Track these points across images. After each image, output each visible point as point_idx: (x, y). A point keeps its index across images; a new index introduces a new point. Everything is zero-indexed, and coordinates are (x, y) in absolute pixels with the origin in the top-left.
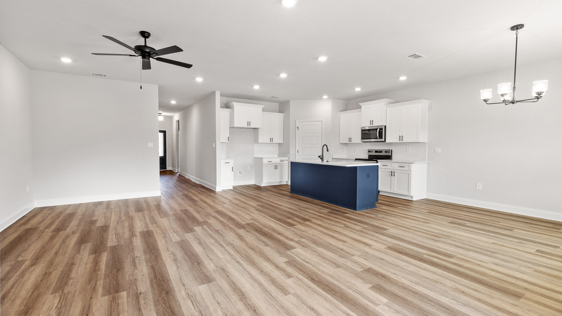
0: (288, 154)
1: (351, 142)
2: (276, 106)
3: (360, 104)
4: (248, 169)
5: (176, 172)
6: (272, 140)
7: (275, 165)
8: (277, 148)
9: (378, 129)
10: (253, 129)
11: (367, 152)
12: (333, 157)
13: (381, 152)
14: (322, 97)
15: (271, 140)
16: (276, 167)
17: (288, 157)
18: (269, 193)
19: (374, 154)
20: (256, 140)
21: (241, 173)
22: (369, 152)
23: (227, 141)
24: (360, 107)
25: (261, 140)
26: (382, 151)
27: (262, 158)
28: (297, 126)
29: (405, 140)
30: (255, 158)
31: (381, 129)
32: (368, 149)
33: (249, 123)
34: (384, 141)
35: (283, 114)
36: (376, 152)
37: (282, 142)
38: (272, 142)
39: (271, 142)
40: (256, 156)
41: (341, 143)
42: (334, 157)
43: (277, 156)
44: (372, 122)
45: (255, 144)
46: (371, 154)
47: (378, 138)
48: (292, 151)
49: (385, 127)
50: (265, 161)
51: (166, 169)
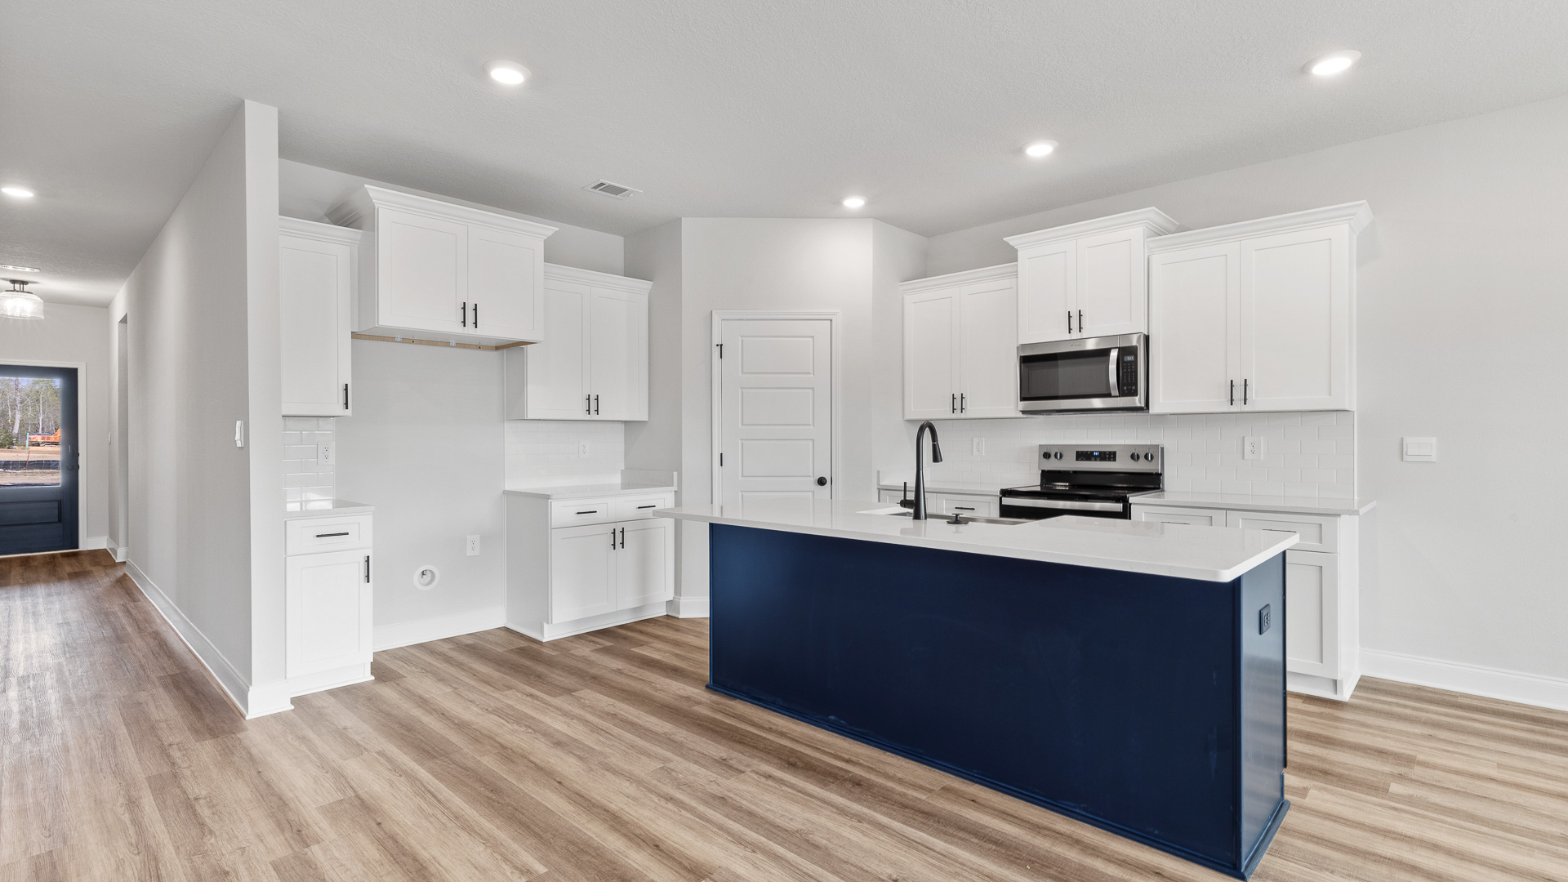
0: (675, 474)
1: (963, 416)
2: (614, 245)
3: (1012, 240)
4: (470, 553)
5: (119, 560)
6: (593, 407)
7: (613, 526)
8: (614, 444)
9: (1114, 354)
10: (495, 353)
11: (1036, 456)
12: (883, 483)
13: (1109, 456)
14: (838, 202)
15: (592, 403)
16: (618, 538)
17: (675, 488)
18: (592, 709)
19: (1070, 464)
20: (513, 409)
21: (427, 577)
22: (1047, 456)
23: (339, 410)
24: (1010, 256)
25: (538, 403)
26: (1114, 453)
27: (547, 497)
28: (716, 341)
29: (1259, 401)
30: (506, 493)
31: (1125, 351)
32: (1041, 446)
33: (469, 313)
34: (1143, 405)
35: (646, 285)
36: (1083, 455)
37: (642, 415)
38: (593, 416)
39: (588, 417)
40: (508, 487)
41: (907, 421)
42: (885, 482)
43: (617, 479)
44: (1075, 320)
45: (507, 425)
46: (1053, 465)
47: (1115, 392)
48: (692, 458)
49: (1147, 338)
50: (562, 512)
51: (77, 547)
